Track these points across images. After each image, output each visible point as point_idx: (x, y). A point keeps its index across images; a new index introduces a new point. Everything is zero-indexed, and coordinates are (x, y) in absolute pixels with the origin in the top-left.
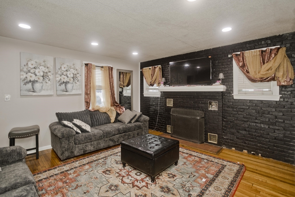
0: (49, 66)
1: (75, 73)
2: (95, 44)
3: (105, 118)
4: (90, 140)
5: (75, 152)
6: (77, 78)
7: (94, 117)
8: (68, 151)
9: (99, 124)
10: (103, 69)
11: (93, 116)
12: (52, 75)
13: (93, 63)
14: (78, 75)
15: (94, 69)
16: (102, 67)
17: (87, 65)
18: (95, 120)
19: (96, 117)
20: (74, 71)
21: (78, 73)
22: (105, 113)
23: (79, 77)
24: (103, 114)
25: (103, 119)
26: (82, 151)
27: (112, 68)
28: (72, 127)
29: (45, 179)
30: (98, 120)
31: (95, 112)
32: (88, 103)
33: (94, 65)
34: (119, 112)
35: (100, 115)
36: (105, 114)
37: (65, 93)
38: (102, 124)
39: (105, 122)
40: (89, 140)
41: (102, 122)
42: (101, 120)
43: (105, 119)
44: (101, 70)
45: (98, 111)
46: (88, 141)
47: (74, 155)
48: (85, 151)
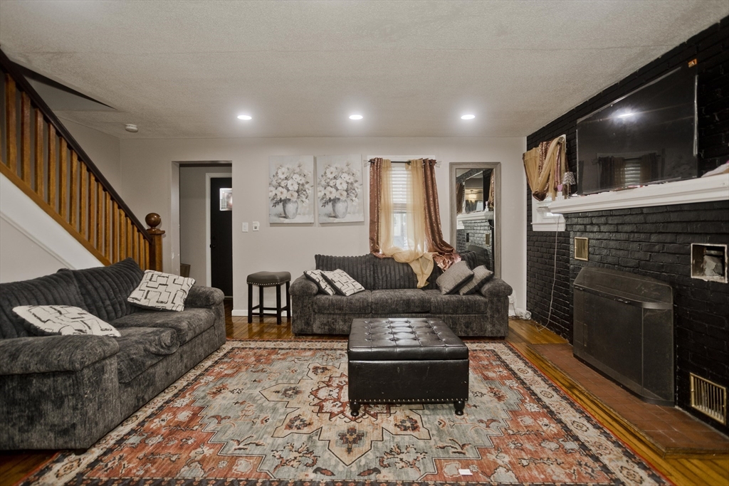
0: (306, 172)
1: (350, 181)
2: (356, 117)
3: (402, 274)
4: (340, 309)
5: (314, 326)
6: (354, 191)
7: (379, 271)
8: (301, 321)
9: (387, 285)
10: (410, 167)
11: (379, 268)
12: (311, 188)
13: (385, 157)
14: (356, 185)
15: (388, 168)
16: (409, 163)
17: (372, 162)
18: (381, 278)
19: (384, 270)
20: (349, 177)
21: (356, 181)
22: (407, 265)
23: (358, 188)
24: (401, 267)
25: (398, 278)
26: (327, 327)
27: (432, 163)
28: (318, 281)
29: (238, 348)
30: (387, 278)
31: (386, 261)
32: (374, 241)
33: (387, 161)
34: (441, 265)
35: (392, 268)
36: (405, 267)
37: (331, 220)
38: (393, 287)
39: (402, 283)
40: (337, 309)
41: (393, 282)
42: (393, 278)
43: (401, 277)
44: (407, 168)
45: (392, 258)
46: (336, 311)
47: (312, 330)
48: (331, 329)
